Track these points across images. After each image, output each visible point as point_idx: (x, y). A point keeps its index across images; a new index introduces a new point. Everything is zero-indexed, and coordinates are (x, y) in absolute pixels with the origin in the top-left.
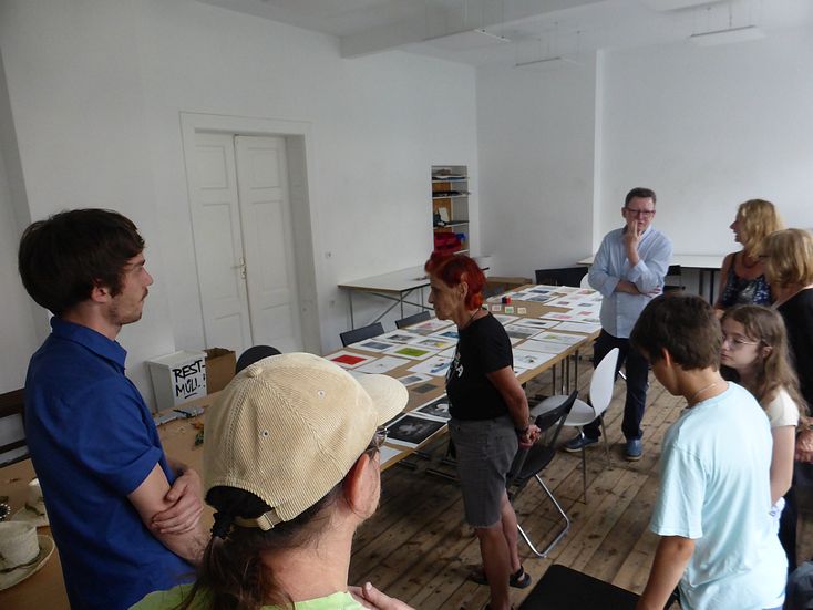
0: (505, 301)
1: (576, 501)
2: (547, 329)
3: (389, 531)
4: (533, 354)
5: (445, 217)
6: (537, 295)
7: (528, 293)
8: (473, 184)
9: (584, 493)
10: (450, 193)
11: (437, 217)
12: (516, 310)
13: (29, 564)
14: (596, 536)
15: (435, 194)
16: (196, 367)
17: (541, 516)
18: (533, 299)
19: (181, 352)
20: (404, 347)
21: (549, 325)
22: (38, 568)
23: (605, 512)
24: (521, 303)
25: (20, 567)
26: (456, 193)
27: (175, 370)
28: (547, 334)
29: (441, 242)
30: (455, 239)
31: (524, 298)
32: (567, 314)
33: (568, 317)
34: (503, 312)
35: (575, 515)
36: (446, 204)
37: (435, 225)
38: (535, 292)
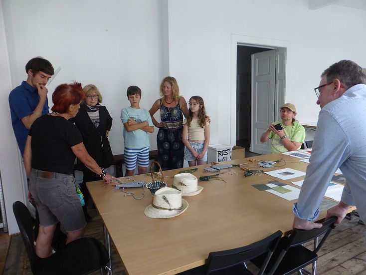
13: (178, 209)
16: (228, 152)
25: (175, 209)
27: (219, 151)
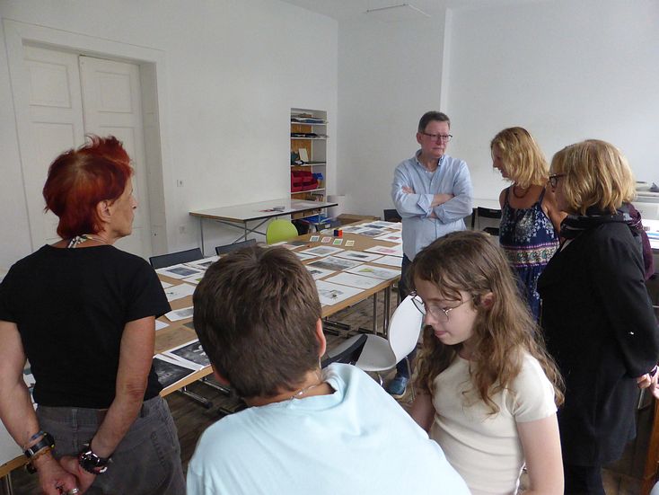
0: (337, 234)
2: (366, 263)
4: (339, 289)
5: (304, 157)
6: (371, 229)
7: (363, 228)
8: (332, 128)
10: (308, 135)
11: (295, 157)
12: (344, 242)
15: (292, 135)
18: (365, 233)
21: (371, 257)
24: (352, 236)
26: (314, 135)
28: (365, 267)
29: (298, 179)
30: (311, 178)
31: (357, 232)
32: (393, 248)
33: (392, 251)
34: (330, 244)
36: (307, 145)
37: (292, 163)
38: (371, 226)
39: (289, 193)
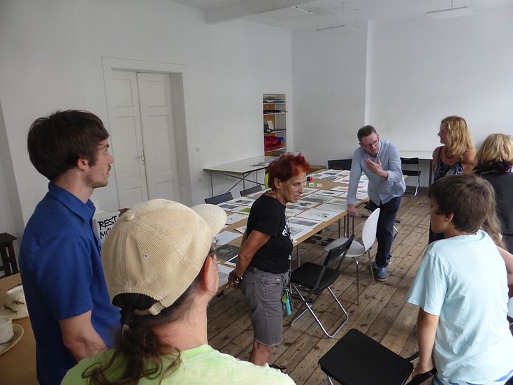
0: (309, 179)
1: (353, 303)
2: (335, 197)
3: (236, 323)
4: (327, 212)
5: (271, 127)
7: (323, 175)
8: (289, 106)
9: (357, 299)
10: (274, 111)
11: (266, 127)
12: (316, 185)
13: (7, 343)
14: (365, 325)
15: (265, 112)
16: (113, 220)
17: (331, 313)
18: (326, 178)
19: (103, 211)
20: (246, 207)
21: (337, 194)
22: (13, 345)
23: (371, 309)
24: (319, 181)
25: (1, 344)
26: (278, 111)
27: (100, 222)
28: (335, 200)
29: (269, 142)
30: (277, 141)
31: (321, 178)
34: (308, 186)
35: (351, 312)
36: (272, 118)
37: (265, 131)
38: (328, 174)
39: (263, 152)
